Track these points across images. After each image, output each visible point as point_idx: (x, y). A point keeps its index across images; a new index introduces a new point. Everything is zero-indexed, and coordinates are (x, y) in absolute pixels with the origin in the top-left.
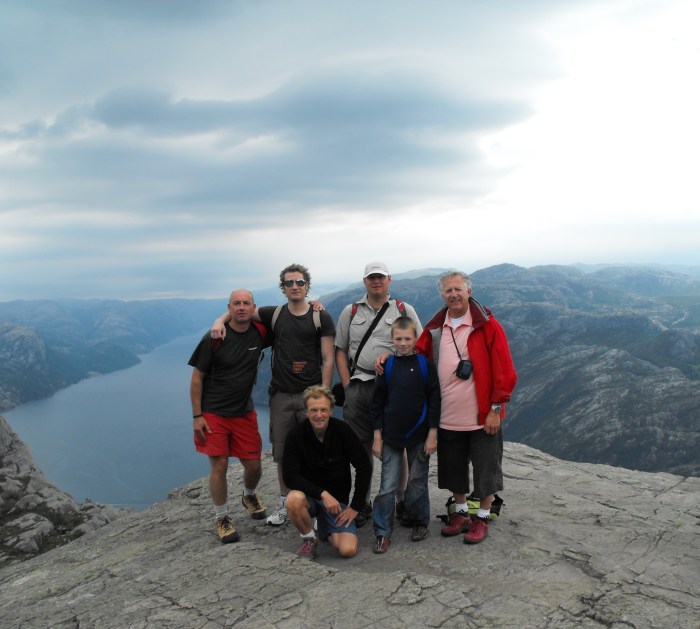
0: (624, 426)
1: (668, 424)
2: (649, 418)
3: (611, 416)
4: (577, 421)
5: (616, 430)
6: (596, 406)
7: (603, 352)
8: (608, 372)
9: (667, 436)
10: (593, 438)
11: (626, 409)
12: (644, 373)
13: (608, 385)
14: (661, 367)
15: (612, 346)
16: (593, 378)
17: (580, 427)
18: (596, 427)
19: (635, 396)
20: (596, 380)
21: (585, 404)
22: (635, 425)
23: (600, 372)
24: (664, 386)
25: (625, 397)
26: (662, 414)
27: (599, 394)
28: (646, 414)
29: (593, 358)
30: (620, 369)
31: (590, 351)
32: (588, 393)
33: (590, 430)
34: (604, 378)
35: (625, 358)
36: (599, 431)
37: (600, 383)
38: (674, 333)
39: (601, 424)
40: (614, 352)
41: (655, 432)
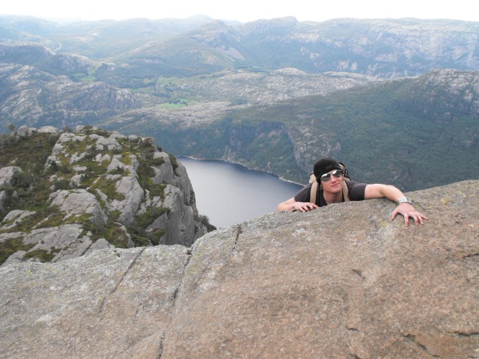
0: (44, 110)
1: (68, 107)
2: (57, 105)
3: (34, 104)
4: (13, 109)
5: (39, 113)
6: (23, 100)
7: (20, 68)
8: (26, 79)
9: (70, 114)
10: (26, 118)
11: (43, 100)
12: (48, 80)
13: (27, 87)
14: (56, 76)
15: (25, 63)
16: (17, 83)
17: (15, 113)
18: (26, 112)
19: (46, 93)
20: (20, 84)
21: (15, 99)
22: (50, 109)
23: (21, 80)
24: (62, 86)
25: (40, 94)
26: (64, 102)
27: (23, 93)
28: (55, 102)
29: (14, 71)
30: (32, 78)
31: (11, 67)
32: (15, 92)
33: (23, 114)
34: (24, 83)
35: (34, 71)
36: (29, 114)
37: (22, 86)
38: (62, 56)
39: (29, 110)
40: (27, 67)
41: (62, 112)
